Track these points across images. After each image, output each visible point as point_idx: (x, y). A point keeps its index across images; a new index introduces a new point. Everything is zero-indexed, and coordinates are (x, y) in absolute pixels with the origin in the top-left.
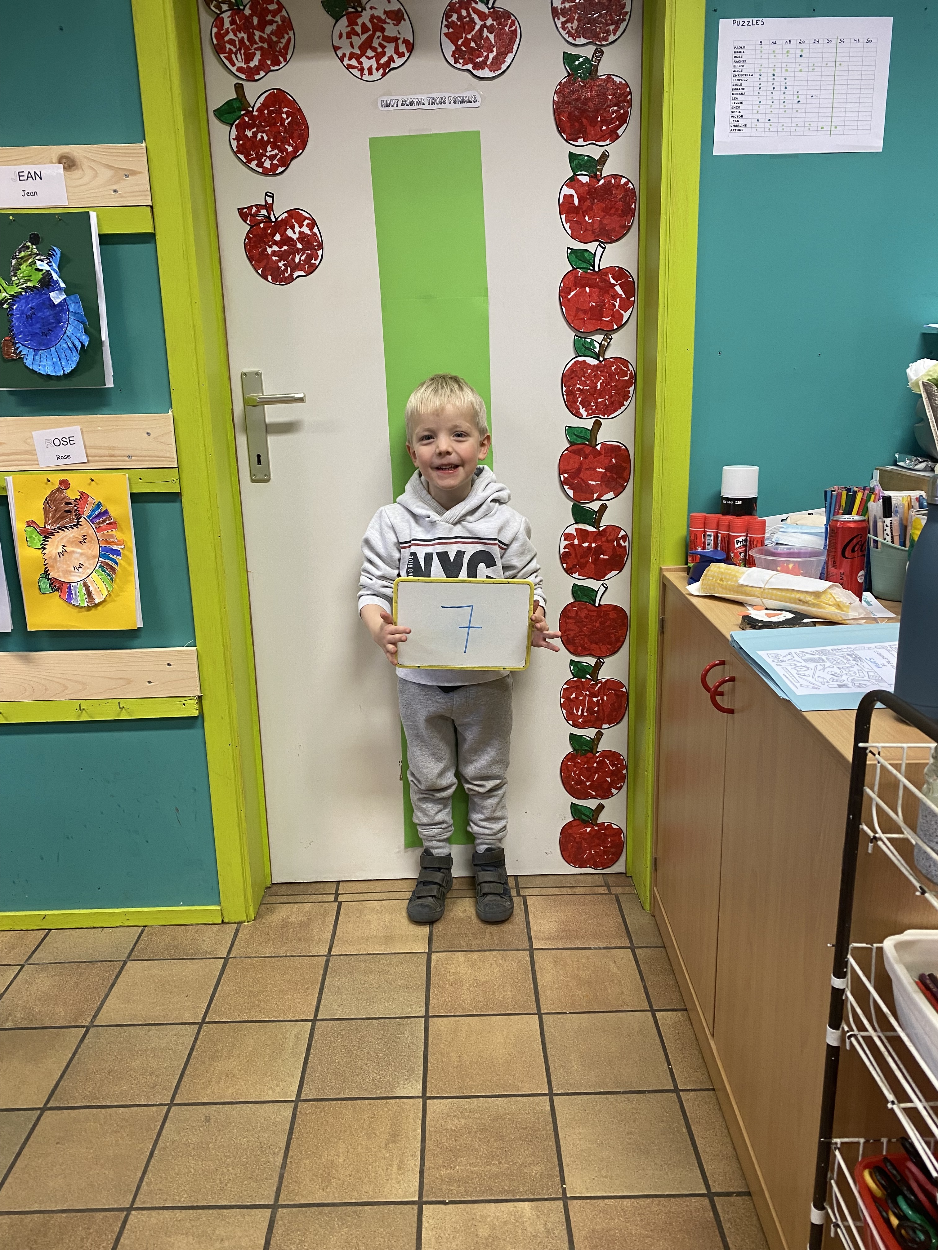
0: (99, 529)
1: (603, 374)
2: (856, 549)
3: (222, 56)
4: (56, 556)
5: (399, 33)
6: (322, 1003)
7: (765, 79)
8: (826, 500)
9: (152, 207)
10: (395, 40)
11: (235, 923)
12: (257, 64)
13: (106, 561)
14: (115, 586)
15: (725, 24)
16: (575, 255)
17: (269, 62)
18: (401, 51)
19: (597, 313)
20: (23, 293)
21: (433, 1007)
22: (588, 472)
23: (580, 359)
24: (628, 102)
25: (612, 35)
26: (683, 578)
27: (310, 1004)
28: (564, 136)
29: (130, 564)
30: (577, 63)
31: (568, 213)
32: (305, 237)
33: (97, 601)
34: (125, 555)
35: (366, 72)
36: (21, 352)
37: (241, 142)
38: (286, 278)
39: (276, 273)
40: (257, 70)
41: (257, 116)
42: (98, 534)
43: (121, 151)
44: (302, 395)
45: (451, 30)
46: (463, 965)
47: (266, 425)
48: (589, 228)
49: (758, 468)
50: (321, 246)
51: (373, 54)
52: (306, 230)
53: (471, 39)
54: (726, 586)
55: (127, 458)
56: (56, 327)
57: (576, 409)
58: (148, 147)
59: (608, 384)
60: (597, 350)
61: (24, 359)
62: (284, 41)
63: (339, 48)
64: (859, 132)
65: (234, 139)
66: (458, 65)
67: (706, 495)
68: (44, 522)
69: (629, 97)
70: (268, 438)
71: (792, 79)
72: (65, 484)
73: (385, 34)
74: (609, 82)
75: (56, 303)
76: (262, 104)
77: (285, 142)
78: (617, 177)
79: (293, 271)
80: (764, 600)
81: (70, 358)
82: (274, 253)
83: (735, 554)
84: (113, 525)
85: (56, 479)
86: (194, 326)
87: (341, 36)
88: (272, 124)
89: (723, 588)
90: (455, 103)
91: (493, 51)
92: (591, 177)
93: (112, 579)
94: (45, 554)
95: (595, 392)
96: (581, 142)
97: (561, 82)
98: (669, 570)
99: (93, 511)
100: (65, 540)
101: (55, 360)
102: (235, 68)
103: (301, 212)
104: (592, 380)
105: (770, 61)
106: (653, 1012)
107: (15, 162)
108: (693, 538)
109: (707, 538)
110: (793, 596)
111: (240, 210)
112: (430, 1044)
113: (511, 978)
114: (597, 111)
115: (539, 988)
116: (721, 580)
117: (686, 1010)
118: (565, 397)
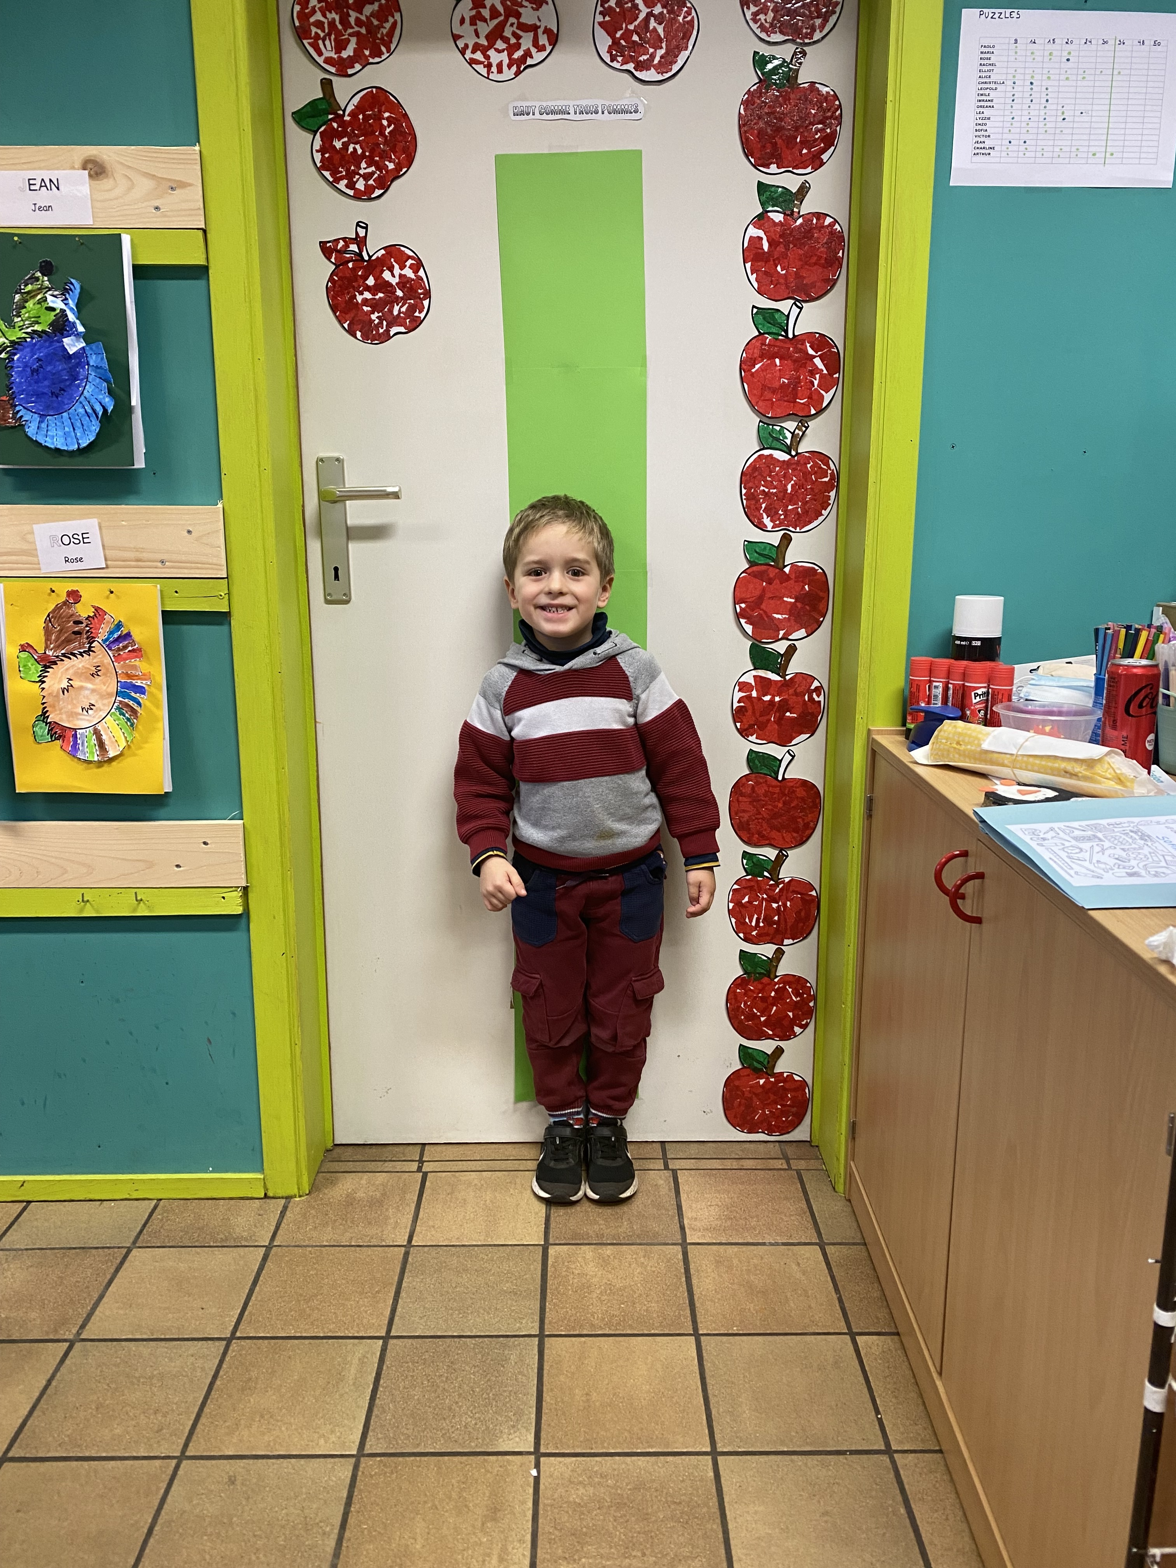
0: (118, 658)
1: (796, 473)
2: (1144, 704)
3: (305, 42)
4: (58, 692)
5: (540, 21)
6: (398, 1313)
7: (1020, 89)
8: (1097, 641)
9: (205, 231)
10: (534, 28)
11: (282, 1198)
12: (352, 54)
13: (126, 700)
14: (137, 735)
15: (969, 15)
16: (762, 316)
17: (367, 53)
18: (540, 43)
19: (790, 393)
20: (28, 340)
21: (550, 1322)
22: (772, 602)
23: (766, 452)
24: (836, 118)
25: (818, 31)
26: (900, 742)
27: (382, 1314)
28: (752, 160)
29: (158, 706)
30: (770, 66)
31: (753, 261)
32: (408, 282)
33: (111, 754)
34: (150, 693)
35: (494, 69)
36: (22, 417)
37: (327, 155)
38: (380, 335)
39: (366, 329)
40: (351, 61)
41: (350, 122)
42: (116, 664)
43: (166, 156)
44: (396, 489)
45: (607, 18)
46: (592, 1264)
47: (347, 528)
48: (782, 281)
49: (1002, 598)
50: (428, 294)
51: (504, 46)
52: (409, 273)
53: (632, 32)
54: (964, 751)
55: (159, 564)
56: (70, 385)
57: (759, 519)
58: (203, 150)
59: (802, 486)
60: (788, 441)
61: (26, 427)
62: (388, 25)
63: (460, 37)
64: (1142, 161)
65: (317, 151)
66: (615, 64)
67: (931, 633)
68: (43, 646)
69: (839, 112)
70: (350, 545)
71: (1056, 89)
72: (74, 596)
73: (522, 20)
74: (812, 92)
75: (71, 353)
76: (356, 107)
77: (385, 156)
78: (820, 216)
79: (389, 326)
80: (1017, 772)
81: (88, 427)
82: (365, 302)
83: (973, 712)
84: (137, 652)
85: (63, 588)
86: (255, 390)
87: (462, 21)
88: (368, 132)
89: (960, 755)
90: (610, 113)
91: (661, 48)
92: (785, 214)
93: (132, 725)
94: (43, 689)
95: (784, 496)
96: (773, 168)
97: (749, 90)
98: (880, 732)
99: (111, 633)
100: (71, 671)
101: (67, 429)
102: (323, 58)
103: (402, 249)
104: (781, 481)
105: (1027, 65)
106: (853, 1335)
107: (25, 166)
108: (914, 690)
109: (933, 690)
110: (1057, 765)
111: (323, 244)
112: (545, 1375)
113: (658, 1283)
114: (797, 129)
115: (696, 1298)
116: (958, 743)
117: (898, 1334)
118: (745, 502)
